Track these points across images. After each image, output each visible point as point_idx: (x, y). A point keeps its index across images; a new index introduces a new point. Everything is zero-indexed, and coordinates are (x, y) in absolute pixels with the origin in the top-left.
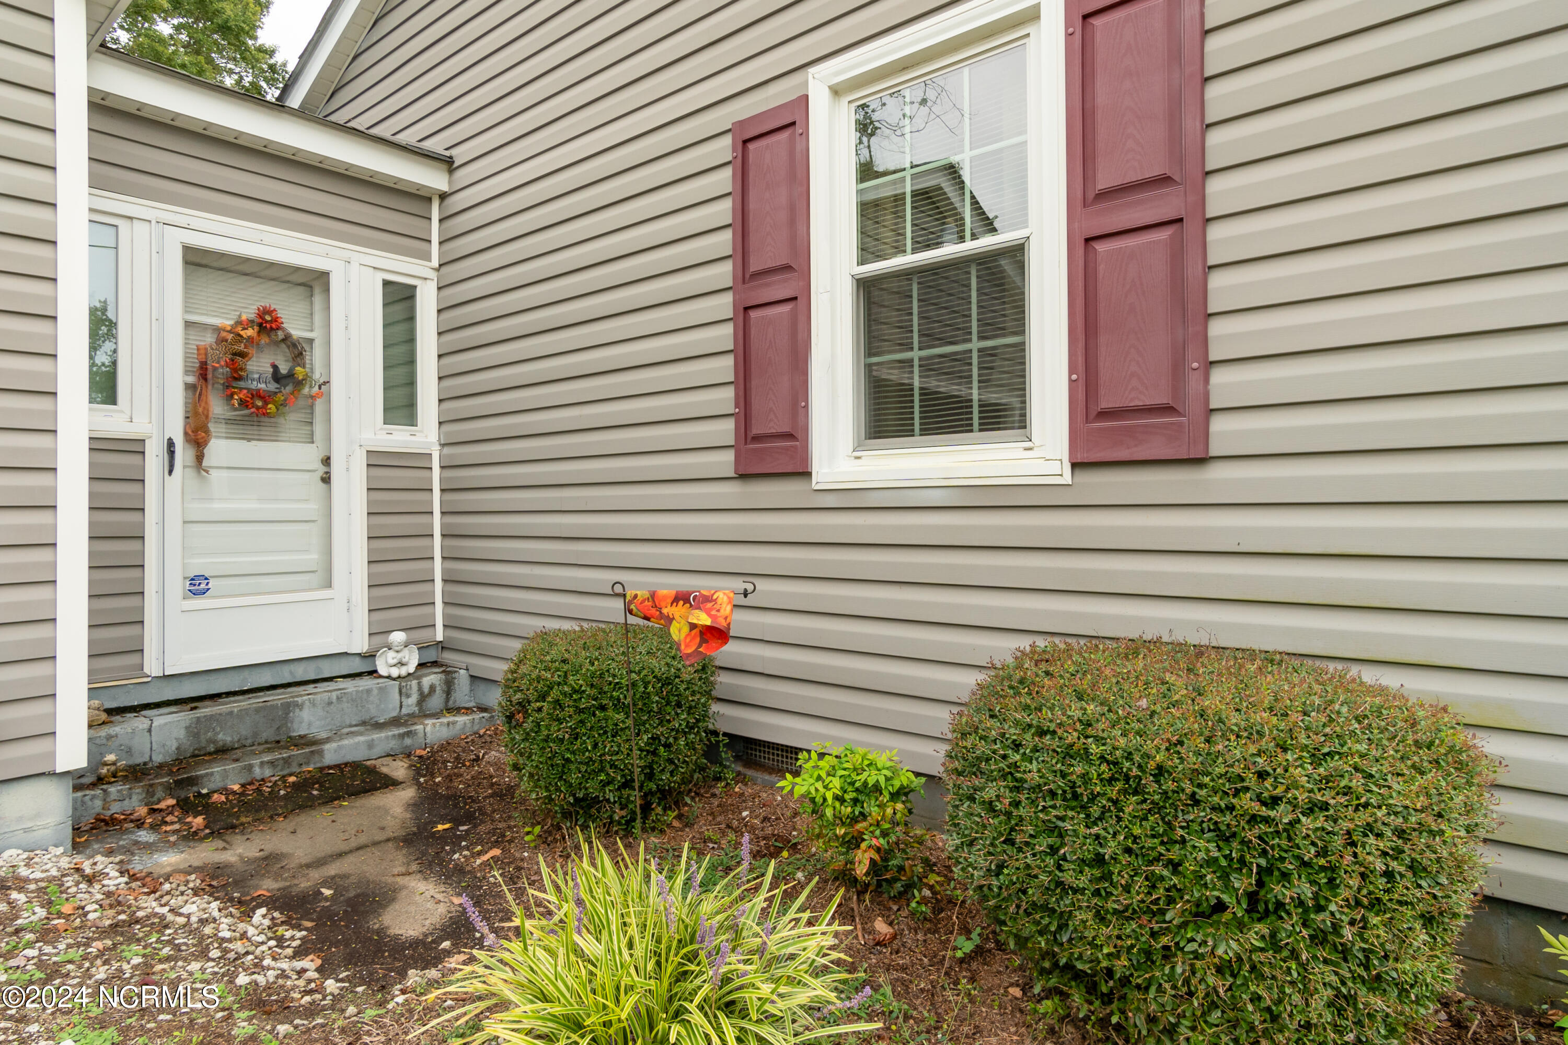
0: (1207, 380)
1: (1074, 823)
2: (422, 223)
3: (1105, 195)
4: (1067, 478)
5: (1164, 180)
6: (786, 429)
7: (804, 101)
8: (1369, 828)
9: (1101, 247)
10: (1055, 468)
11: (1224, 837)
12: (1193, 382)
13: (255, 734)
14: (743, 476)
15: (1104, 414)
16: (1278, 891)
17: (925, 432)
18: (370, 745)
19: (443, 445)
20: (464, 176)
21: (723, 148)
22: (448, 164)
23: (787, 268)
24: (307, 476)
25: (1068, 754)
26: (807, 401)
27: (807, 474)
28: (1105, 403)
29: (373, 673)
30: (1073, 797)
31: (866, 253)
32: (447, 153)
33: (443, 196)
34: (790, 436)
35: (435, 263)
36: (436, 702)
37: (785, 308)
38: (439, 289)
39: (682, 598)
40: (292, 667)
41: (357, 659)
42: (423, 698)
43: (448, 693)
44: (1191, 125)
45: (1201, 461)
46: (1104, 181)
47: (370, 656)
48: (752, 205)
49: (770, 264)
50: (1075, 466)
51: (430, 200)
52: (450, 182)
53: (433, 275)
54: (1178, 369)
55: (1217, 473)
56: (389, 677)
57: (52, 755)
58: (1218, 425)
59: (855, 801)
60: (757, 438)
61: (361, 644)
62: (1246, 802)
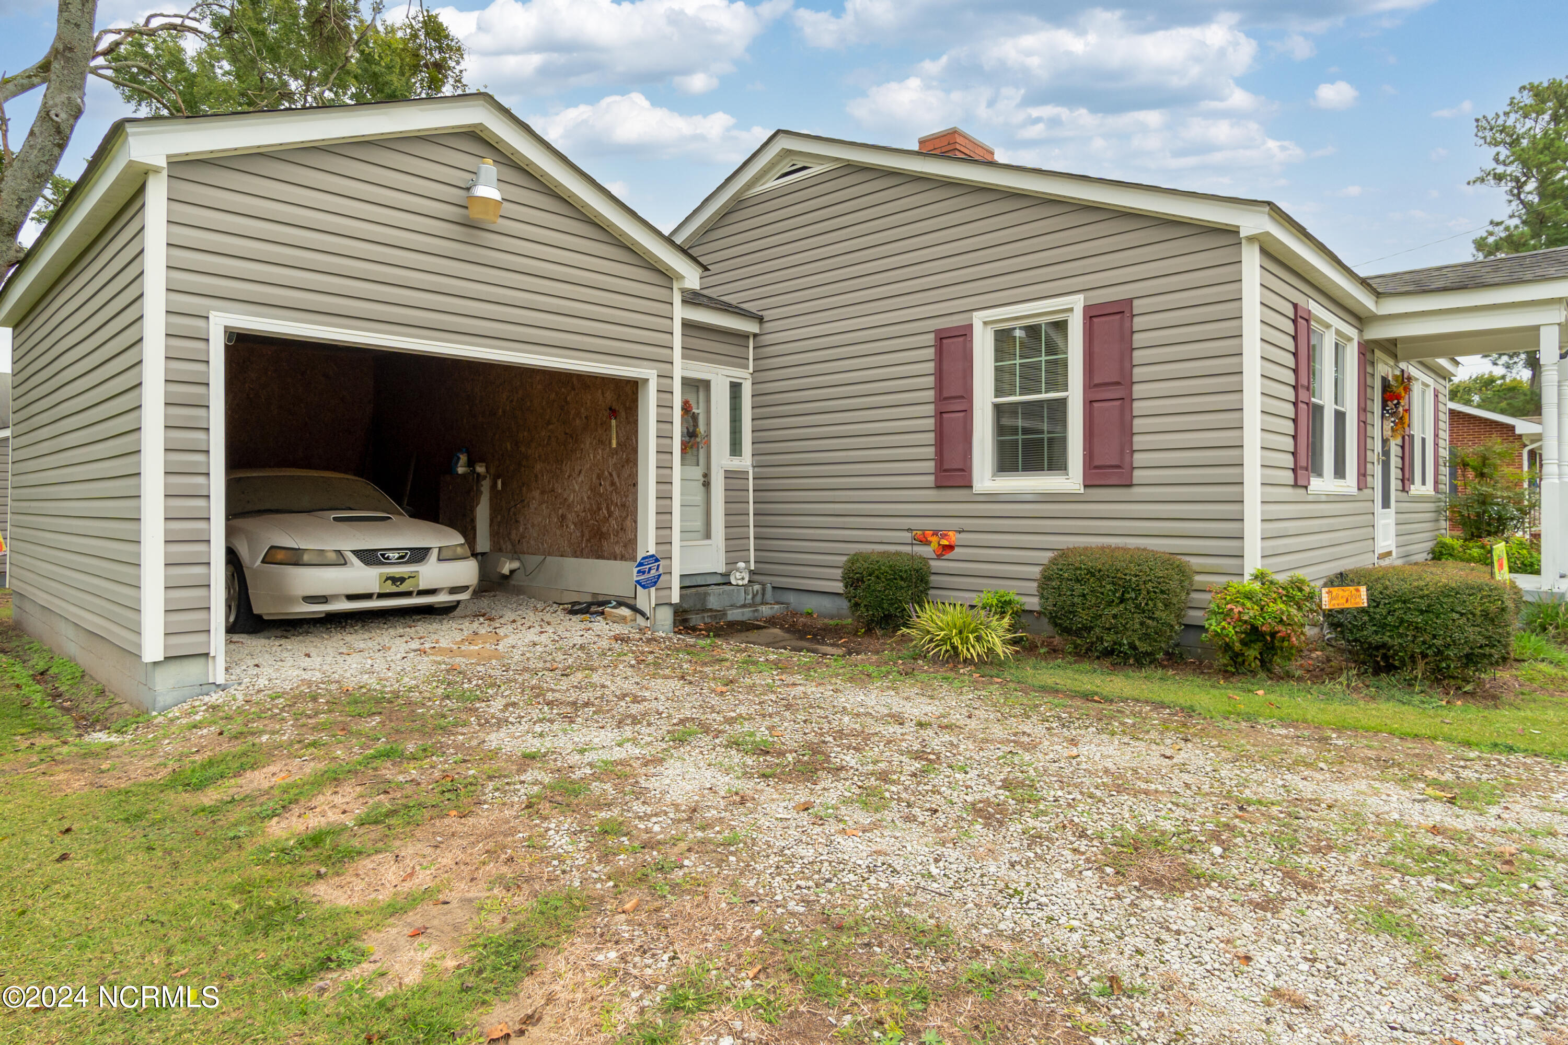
0: (1132, 457)
1: (1077, 586)
2: (744, 349)
3: (1096, 386)
4: (1082, 491)
5: (1118, 383)
6: (960, 467)
7: (970, 326)
8: (1150, 580)
9: (1096, 405)
10: (1077, 487)
11: (1113, 584)
12: (1127, 458)
13: (695, 605)
14: (938, 487)
15: (1096, 467)
16: (1127, 596)
17: (1023, 470)
18: (743, 614)
19: (754, 467)
20: (768, 326)
21: (930, 339)
22: (761, 320)
23: (962, 397)
24: (696, 483)
25: (1077, 569)
26: (971, 455)
27: (971, 487)
28: (1096, 463)
29: (730, 583)
30: (1078, 581)
31: (999, 392)
32: (760, 313)
33: (755, 335)
34: (963, 470)
35: (751, 370)
36: (758, 599)
37: (962, 414)
38: (753, 384)
39: (935, 533)
40: (694, 578)
41: (719, 577)
42: (754, 596)
43: (763, 595)
44: (1127, 365)
45: (1130, 485)
46: (1097, 380)
47: (727, 575)
48: (945, 367)
49: (953, 394)
50: (1085, 486)
51: (748, 337)
52: (760, 329)
53: (749, 376)
54: (1122, 452)
55: (1135, 490)
56: (737, 585)
57: (670, 596)
58: (1136, 473)
59: (1002, 607)
60: (946, 471)
61: (722, 569)
62: (1119, 575)
